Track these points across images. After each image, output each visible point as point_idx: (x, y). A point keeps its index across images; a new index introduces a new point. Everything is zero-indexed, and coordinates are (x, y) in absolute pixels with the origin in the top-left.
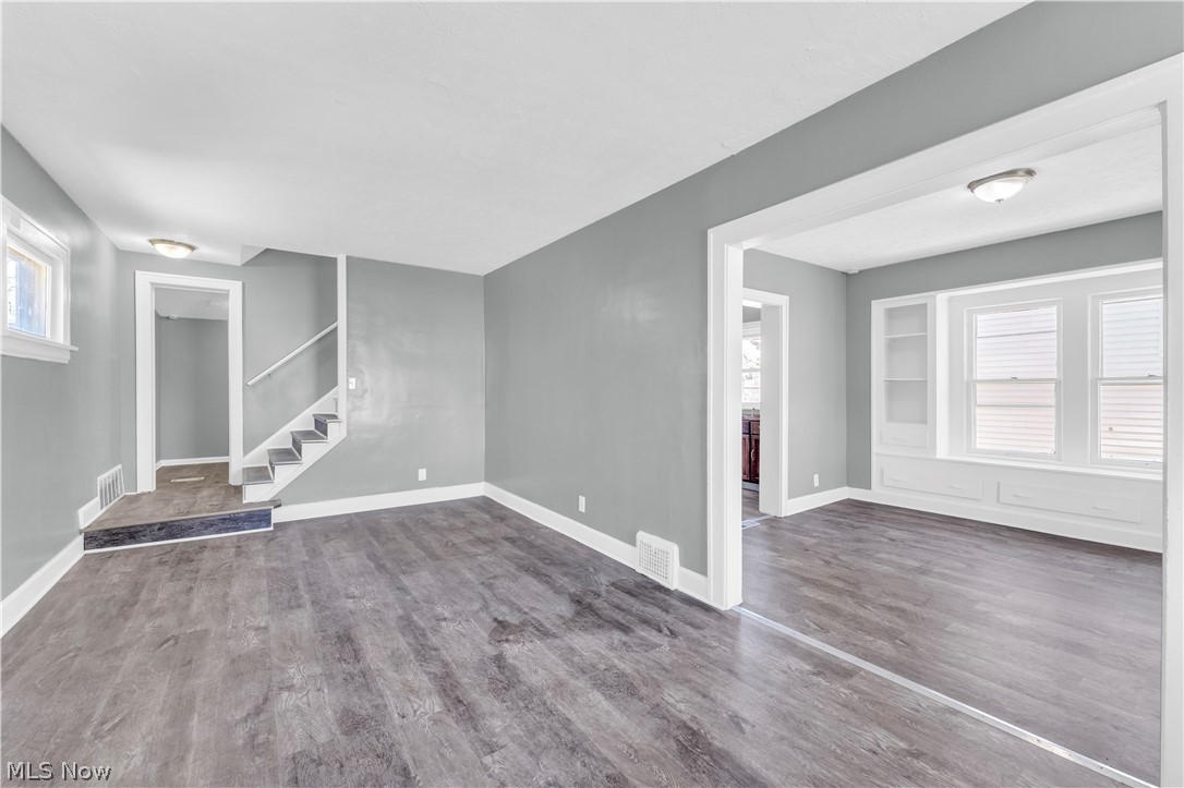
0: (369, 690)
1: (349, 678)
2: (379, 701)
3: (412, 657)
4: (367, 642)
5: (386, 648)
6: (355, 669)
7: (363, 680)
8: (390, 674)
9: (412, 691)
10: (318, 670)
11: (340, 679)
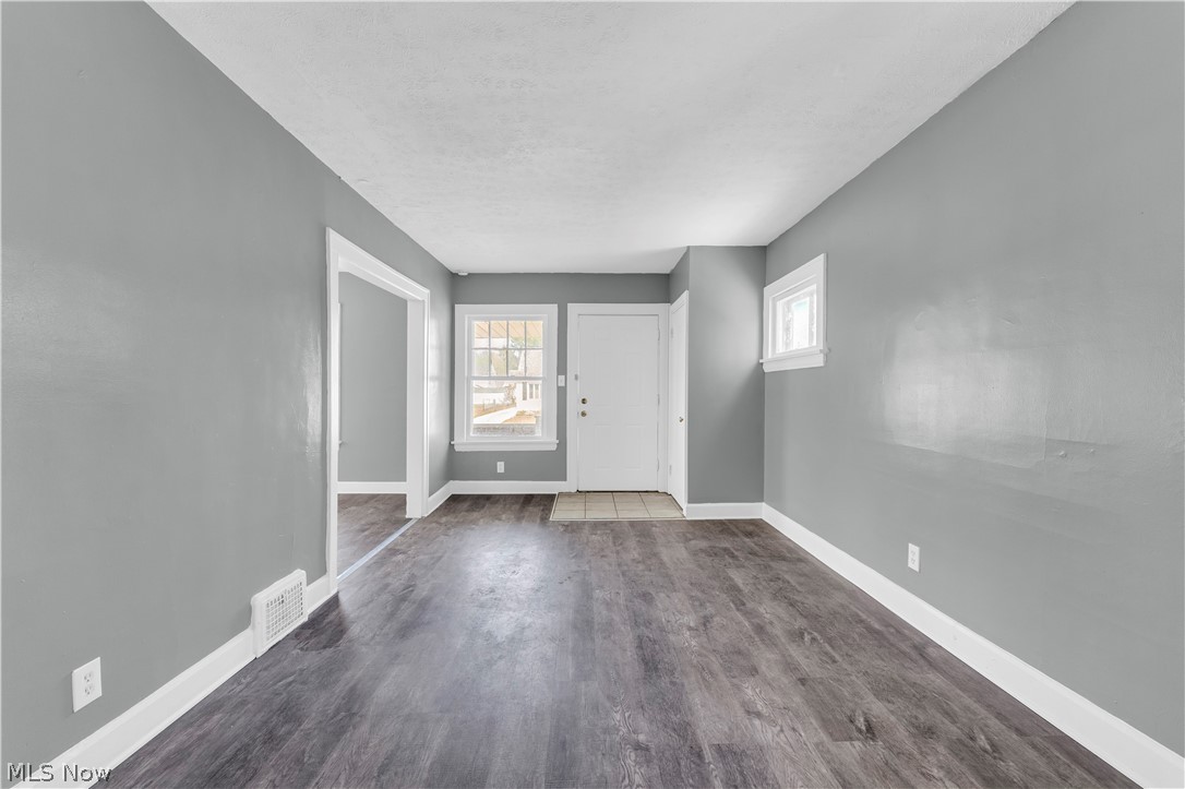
0: (634, 612)
1: (648, 623)
2: (629, 604)
3: (596, 627)
4: (629, 654)
5: (614, 642)
6: (643, 630)
7: (636, 620)
8: (617, 618)
9: (608, 604)
10: (672, 638)
11: (654, 626)
